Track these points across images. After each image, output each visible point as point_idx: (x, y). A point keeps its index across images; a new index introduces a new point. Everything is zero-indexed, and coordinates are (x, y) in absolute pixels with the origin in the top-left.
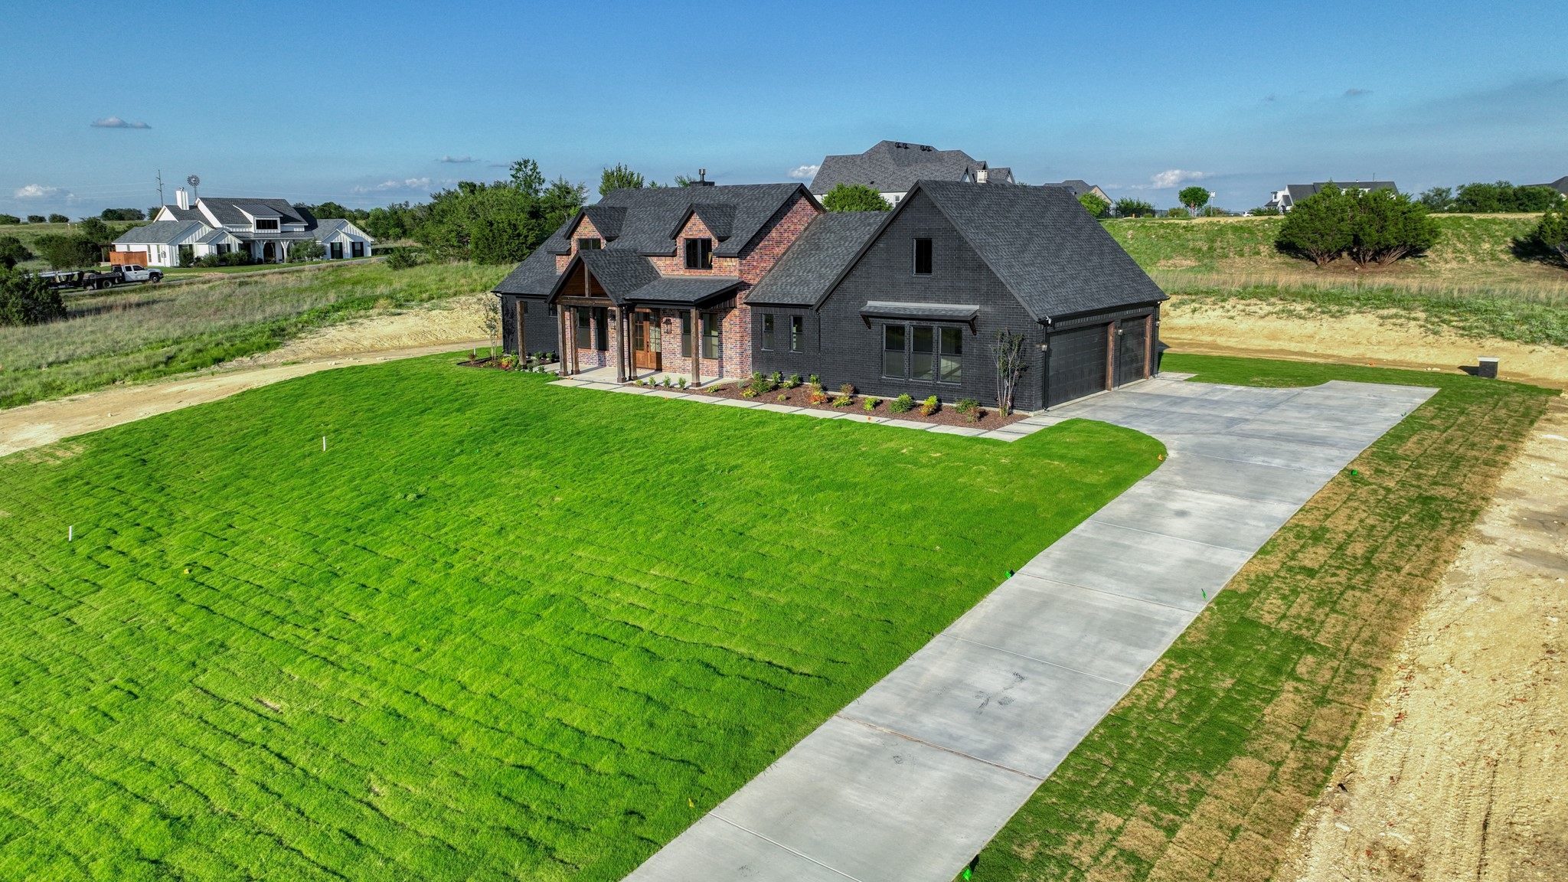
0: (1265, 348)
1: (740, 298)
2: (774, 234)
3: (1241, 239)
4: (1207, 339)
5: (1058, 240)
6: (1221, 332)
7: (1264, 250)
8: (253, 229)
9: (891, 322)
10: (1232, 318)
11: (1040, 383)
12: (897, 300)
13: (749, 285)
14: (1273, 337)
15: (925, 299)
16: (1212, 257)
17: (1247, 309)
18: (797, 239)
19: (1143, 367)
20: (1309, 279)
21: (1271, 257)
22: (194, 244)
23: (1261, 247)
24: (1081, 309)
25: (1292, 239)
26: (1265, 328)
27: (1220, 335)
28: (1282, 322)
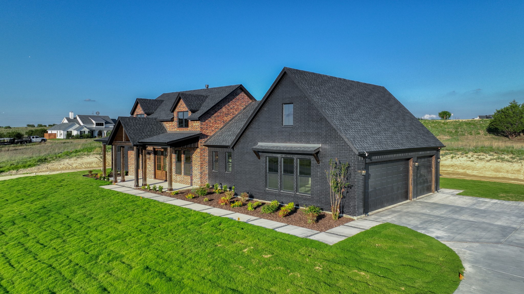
0: (494, 176)
1: (201, 142)
2: (224, 109)
3: (470, 128)
4: (461, 171)
5: (377, 109)
6: (468, 168)
7: (482, 132)
8: (94, 126)
9: (270, 155)
10: (472, 161)
11: (361, 197)
12: (274, 141)
13: (207, 136)
14: (497, 170)
15: (290, 141)
16: (457, 135)
17: (480, 157)
18: (238, 114)
19: (431, 186)
20: (509, 144)
21: (485, 135)
22: (73, 131)
23: (480, 131)
24: (390, 148)
25: (496, 127)
26: (491, 166)
27: (468, 169)
28: (499, 163)
